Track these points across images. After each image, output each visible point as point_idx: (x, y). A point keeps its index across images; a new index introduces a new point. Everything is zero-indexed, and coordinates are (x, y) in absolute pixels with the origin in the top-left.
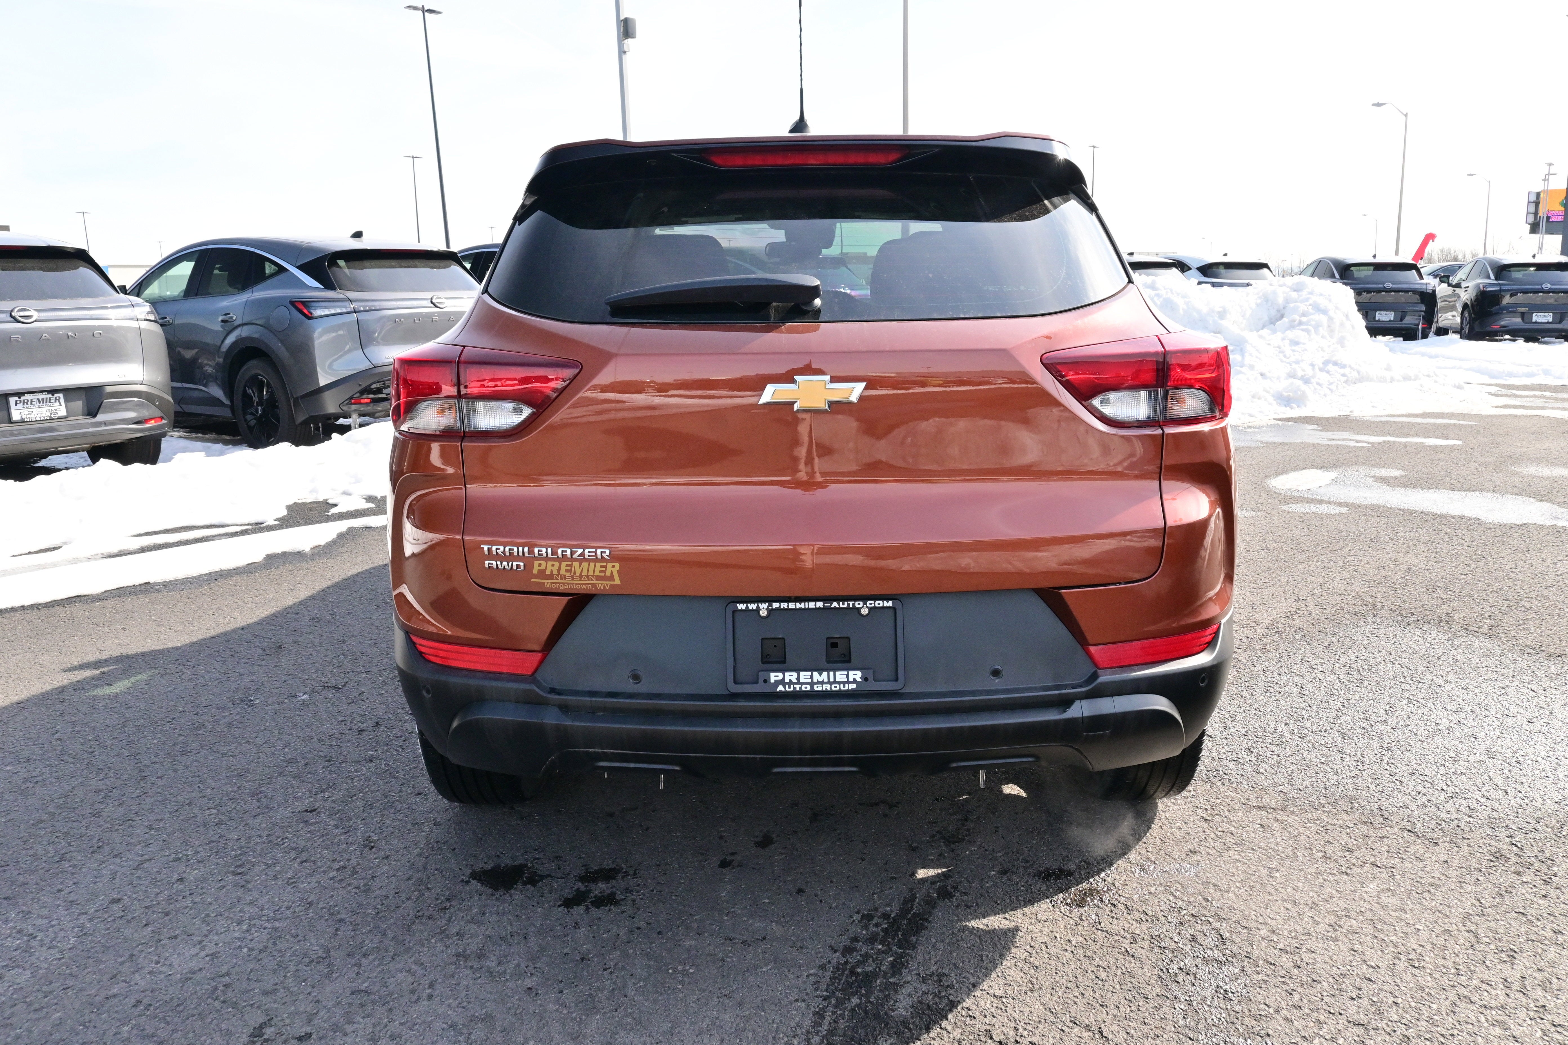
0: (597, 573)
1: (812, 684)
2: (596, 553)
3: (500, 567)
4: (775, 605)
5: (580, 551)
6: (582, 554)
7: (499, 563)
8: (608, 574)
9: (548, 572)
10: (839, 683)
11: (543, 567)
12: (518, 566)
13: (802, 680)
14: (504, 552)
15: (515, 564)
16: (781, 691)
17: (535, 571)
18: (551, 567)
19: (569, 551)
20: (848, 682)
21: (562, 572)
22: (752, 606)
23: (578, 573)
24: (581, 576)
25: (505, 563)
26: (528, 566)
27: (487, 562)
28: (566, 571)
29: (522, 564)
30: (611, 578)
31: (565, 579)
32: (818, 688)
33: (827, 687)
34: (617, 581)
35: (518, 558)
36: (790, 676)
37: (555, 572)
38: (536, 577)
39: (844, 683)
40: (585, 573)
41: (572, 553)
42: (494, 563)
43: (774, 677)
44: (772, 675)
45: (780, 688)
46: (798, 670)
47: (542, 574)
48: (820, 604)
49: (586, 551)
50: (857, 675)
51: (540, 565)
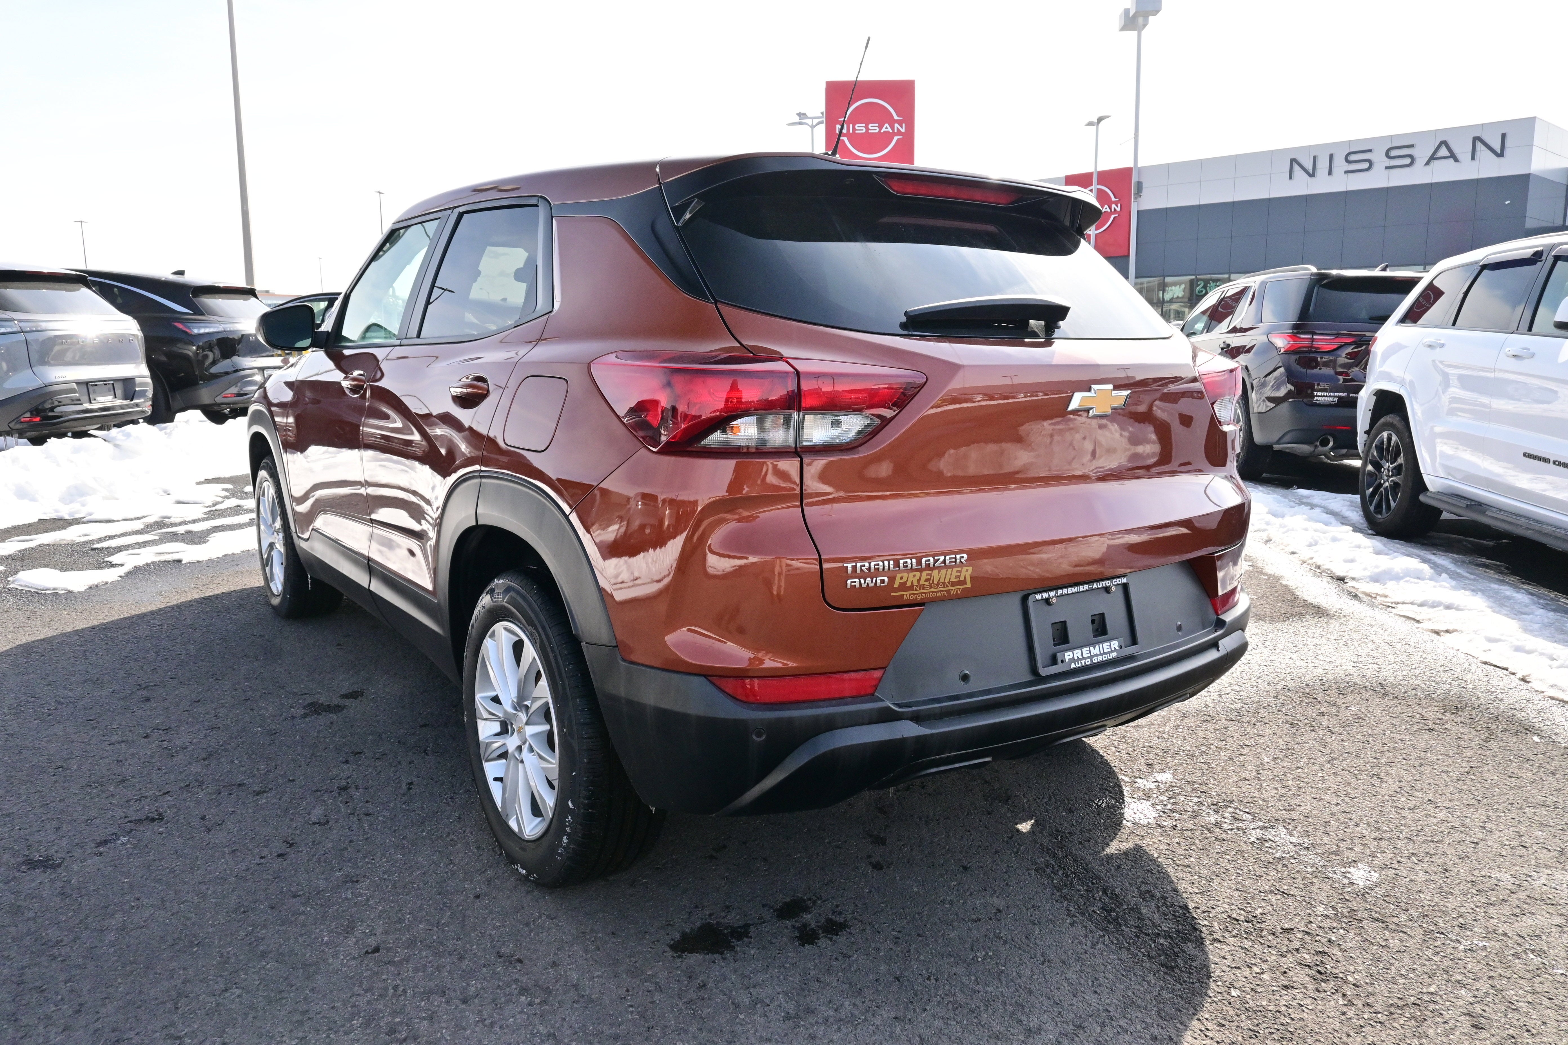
0: (953, 579)
1: (1091, 657)
2: (955, 558)
3: (864, 585)
4: (1060, 592)
5: (942, 558)
6: (944, 561)
7: (862, 580)
8: (962, 578)
9: (909, 584)
10: (1107, 653)
11: (904, 580)
12: (883, 581)
13: (1085, 656)
14: (869, 569)
15: (879, 579)
16: (1074, 669)
17: (896, 585)
18: (912, 578)
19: (932, 559)
20: (1112, 652)
21: (922, 582)
22: (1045, 595)
23: (936, 581)
24: (938, 584)
25: (869, 580)
26: (892, 579)
27: (849, 581)
28: (926, 580)
29: (886, 579)
30: (964, 582)
31: (924, 588)
32: (1095, 660)
33: (1100, 658)
34: (969, 585)
35: (884, 572)
36: (1077, 653)
37: (915, 583)
38: (896, 590)
39: (1109, 653)
40: (942, 581)
41: (936, 561)
42: (857, 580)
43: (1068, 656)
44: (1066, 654)
45: (1073, 666)
46: (1081, 647)
47: (903, 586)
48: (1086, 587)
49: (948, 557)
50: (1115, 644)
51: (902, 578)
